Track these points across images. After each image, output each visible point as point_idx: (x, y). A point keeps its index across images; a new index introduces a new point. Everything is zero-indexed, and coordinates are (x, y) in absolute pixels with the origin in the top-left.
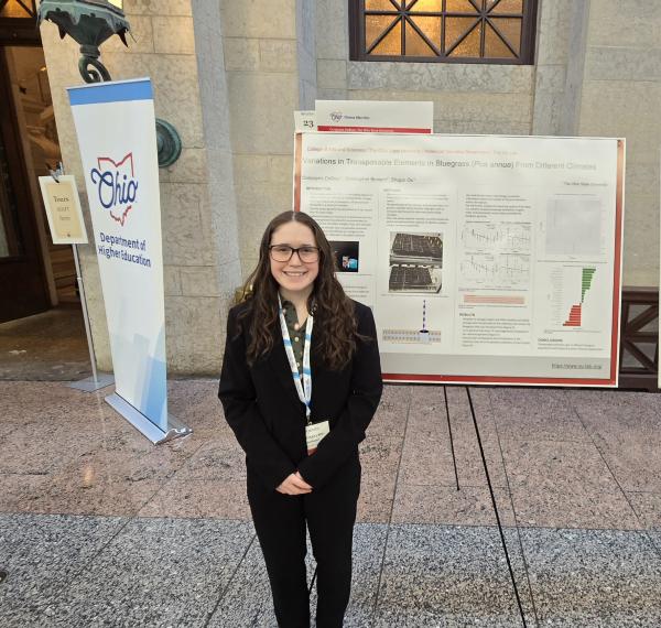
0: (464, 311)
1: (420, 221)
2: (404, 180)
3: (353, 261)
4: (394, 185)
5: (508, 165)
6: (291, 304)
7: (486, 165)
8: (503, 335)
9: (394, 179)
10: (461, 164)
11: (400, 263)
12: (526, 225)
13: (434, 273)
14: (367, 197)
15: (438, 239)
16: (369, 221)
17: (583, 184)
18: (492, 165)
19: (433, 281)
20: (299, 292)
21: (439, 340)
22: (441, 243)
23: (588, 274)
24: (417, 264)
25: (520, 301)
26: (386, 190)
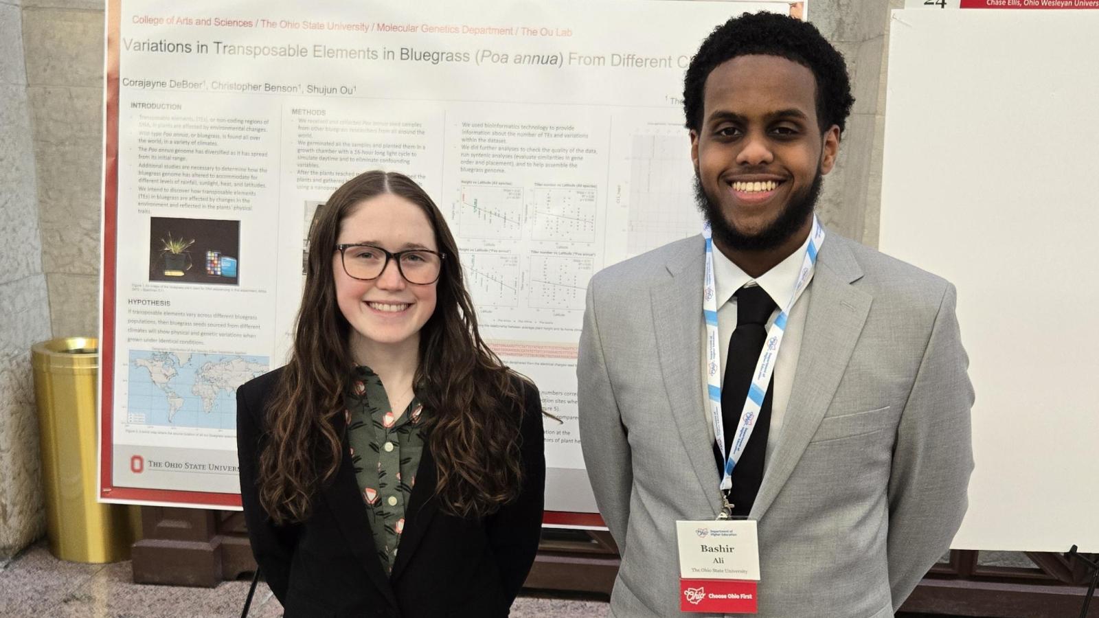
2: (333, 90)
3: (226, 264)
4: (312, 102)
5: (553, 60)
6: (371, 373)
7: (505, 58)
9: (312, 88)
10: (451, 57)
12: (587, 191)
14: (255, 127)
16: (261, 177)
18: (519, 60)
20: (393, 347)
26: (294, 111)
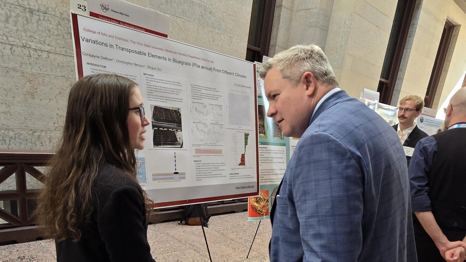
0: (196, 159)
1: (167, 99)
2: (155, 69)
4: (149, 72)
5: (210, 69)
7: (199, 66)
8: (214, 173)
9: (149, 67)
10: (186, 64)
11: (159, 127)
12: (220, 107)
13: (178, 134)
15: (179, 112)
17: (242, 86)
18: (202, 68)
19: (178, 140)
21: (184, 178)
22: (180, 115)
23: (247, 136)
24: (168, 128)
25: (220, 152)
26: (144, 74)
